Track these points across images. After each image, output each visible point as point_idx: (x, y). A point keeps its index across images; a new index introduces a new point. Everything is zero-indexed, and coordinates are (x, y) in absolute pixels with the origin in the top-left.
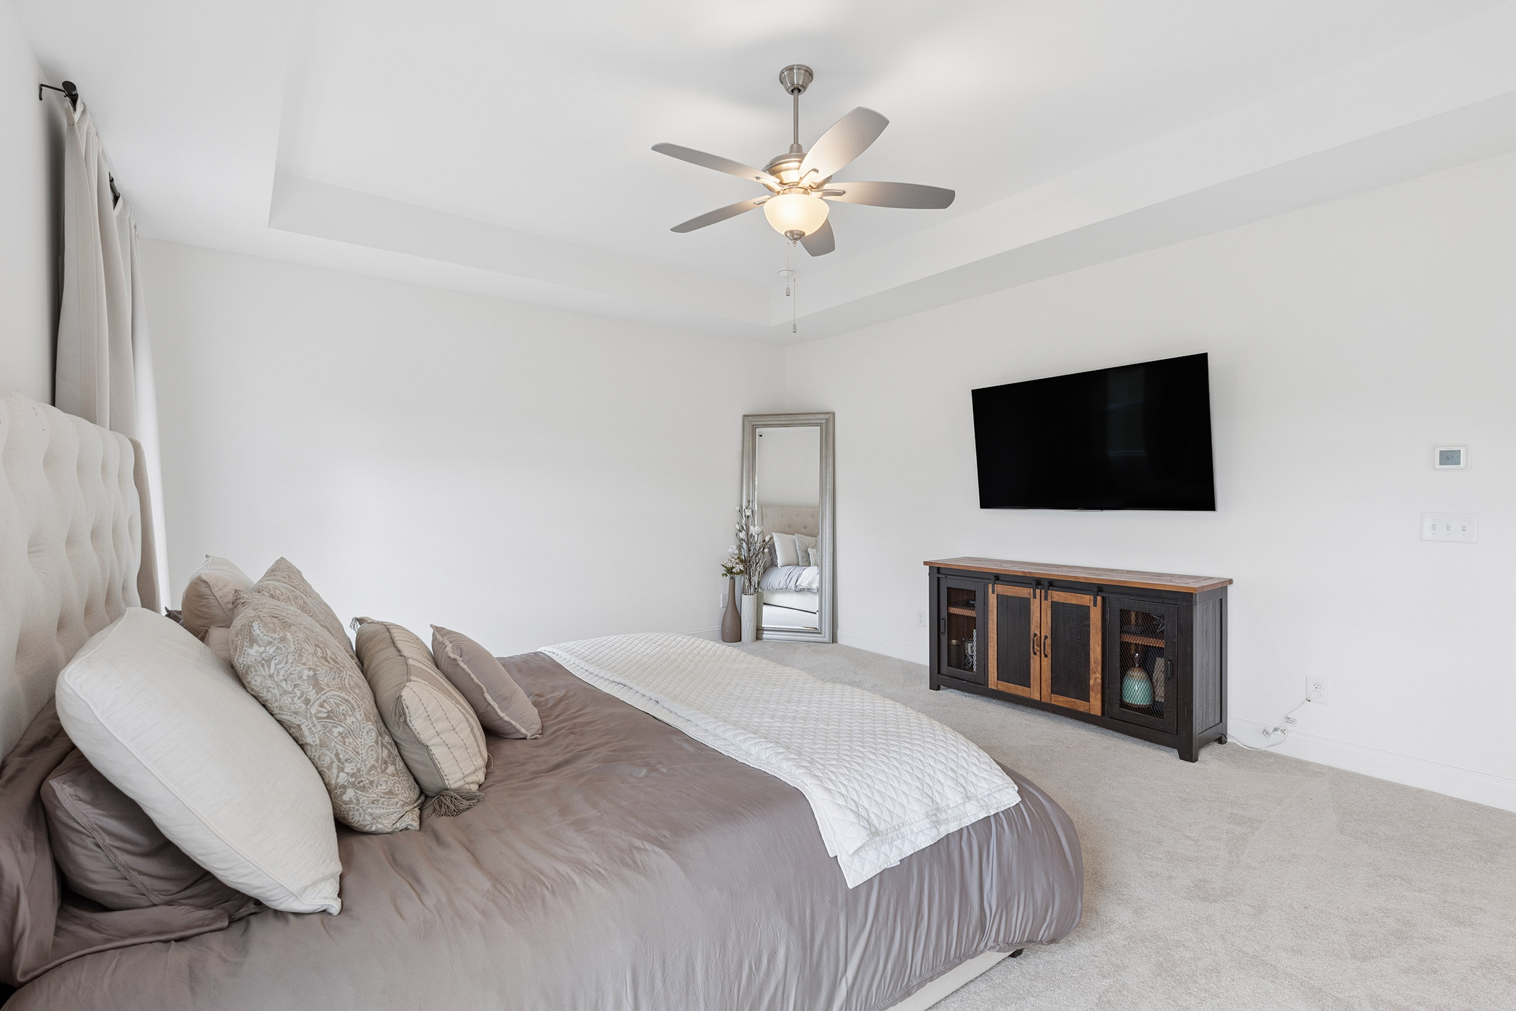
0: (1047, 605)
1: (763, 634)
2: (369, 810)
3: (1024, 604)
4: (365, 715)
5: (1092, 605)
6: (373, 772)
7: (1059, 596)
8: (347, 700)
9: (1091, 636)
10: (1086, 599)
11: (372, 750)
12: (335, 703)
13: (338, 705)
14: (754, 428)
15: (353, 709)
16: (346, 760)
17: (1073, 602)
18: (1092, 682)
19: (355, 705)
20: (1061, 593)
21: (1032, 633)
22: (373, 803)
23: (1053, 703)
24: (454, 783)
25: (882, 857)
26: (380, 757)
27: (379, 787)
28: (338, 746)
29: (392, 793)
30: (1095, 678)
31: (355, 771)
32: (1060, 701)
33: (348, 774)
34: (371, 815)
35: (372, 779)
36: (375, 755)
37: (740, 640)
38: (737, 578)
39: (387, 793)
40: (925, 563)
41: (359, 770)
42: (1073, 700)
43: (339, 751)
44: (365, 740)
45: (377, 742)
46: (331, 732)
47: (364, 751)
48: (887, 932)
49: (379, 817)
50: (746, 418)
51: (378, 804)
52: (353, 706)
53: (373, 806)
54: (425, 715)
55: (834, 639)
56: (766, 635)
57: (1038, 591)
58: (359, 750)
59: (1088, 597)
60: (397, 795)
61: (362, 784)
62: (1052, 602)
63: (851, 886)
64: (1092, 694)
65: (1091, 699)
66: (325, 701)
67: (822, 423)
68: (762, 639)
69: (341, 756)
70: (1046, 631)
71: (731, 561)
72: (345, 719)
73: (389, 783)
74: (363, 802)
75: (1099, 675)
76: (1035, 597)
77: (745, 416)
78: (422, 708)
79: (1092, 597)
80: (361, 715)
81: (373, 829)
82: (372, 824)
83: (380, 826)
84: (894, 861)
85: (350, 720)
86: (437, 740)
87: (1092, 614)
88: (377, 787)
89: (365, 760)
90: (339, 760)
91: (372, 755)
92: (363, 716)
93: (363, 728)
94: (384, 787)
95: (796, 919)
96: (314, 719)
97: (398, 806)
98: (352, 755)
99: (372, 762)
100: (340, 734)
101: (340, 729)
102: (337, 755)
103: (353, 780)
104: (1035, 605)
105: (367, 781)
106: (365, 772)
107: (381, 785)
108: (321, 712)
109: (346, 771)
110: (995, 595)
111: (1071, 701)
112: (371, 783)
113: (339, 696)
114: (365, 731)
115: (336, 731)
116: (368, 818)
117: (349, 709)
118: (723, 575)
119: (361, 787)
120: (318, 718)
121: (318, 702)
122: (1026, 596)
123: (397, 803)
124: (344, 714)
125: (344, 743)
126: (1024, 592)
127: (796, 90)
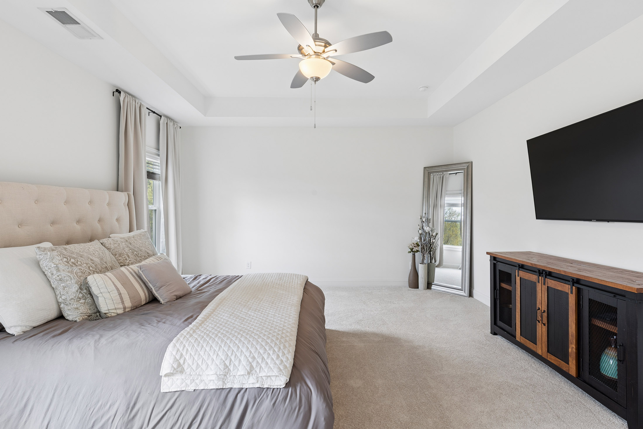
0: (545, 288)
1: (432, 286)
2: (67, 312)
3: (533, 285)
4: (76, 281)
5: (570, 293)
6: (72, 300)
7: (552, 283)
8: (69, 276)
9: (569, 316)
10: (566, 288)
11: (74, 293)
12: (64, 276)
13: (64, 277)
14: (429, 174)
15: (71, 279)
16: (63, 295)
17: (559, 289)
18: (570, 350)
19: (72, 278)
20: (553, 281)
21: (537, 307)
22: (68, 310)
23: (548, 359)
24: (104, 311)
25: (184, 384)
26: (77, 296)
27: (73, 306)
28: (61, 290)
29: (78, 309)
30: (572, 348)
31: (65, 299)
32: (552, 359)
33: (62, 299)
34: (67, 314)
35: (71, 302)
36: (75, 295)
37: (418, 288)
38: (416, 254)
39: (75, 308)
40: (488, 253)
41: (66, 299)
42: (559, 360)
43: (61, 291)
44: (73, 290)
45: (77, 291)
46: (60, 285)
47: (70, 293)
48: (173, 419)
49: (70, 315)
50: (425, 169)
51: (70, 311)
52: (71, 278)
53: (68, 311)
54: (97, 285)
55: (471, 295)
56: (433, 287)
57: (540, 277)
58: (69, 292)
59: (567, 286)
60: (79, 310)
61: (66, 303)
62: (548, 287)
63: (162, 391)
64: (570, 359)
65: (570, 363)
66: (60, 275)
67: (465, 169)
68: (431, 289)
69: (61, 293)
70: (544, 307)
71: (411, 245)
72: (67, 282)
73: (78, 305)
74: (65, 309)
75: (574, 346)
76: (539, 282)
77: (425, 168)
78: (96, 283)
79: (570, 287)
80: (74, 281)
81: (67, 318)
82: (67, 317)
83: (69, 318)
84: (191, 388)
85: (68, 282)
86: (101, 295)
87: (570, 300)
88: (72, 305)
89: (70, 296)
90: (60, 294)
91: (73, 295)
92: (75, 282)
93: (73, 286)
94: (75, 306)
95: (129, 394)
96: (54, 280)
97: (78, 313)
98: (65, 294)
99: (72, 297)
100: (63, 286)
101: (63, 285)
102: (60, 292)
103: (63, 301)
104: (539, 286)
105: (68, 303)
106: (68, 300)
107: (74, 305)
108: (57, 278)
109: (62, 298)
110: (519, 278)
111: (560, 362)
112: (70, 304)
113: (66, 274)
114: (74, 287)
115: (62, 285)
116: (66, 314)
117: (69, 279)
118: (409, 252)
119: (66, 304)
120: (56, 280)
121: (57, 275)
122: (534, 280)
123: (78, 312)
124: (67, 280)
125: (64, 289)
126: (533, 277)
127: (316, 6)
